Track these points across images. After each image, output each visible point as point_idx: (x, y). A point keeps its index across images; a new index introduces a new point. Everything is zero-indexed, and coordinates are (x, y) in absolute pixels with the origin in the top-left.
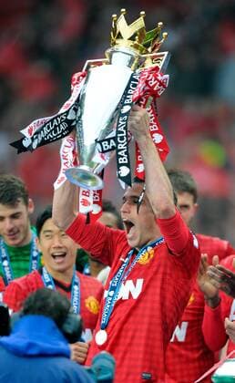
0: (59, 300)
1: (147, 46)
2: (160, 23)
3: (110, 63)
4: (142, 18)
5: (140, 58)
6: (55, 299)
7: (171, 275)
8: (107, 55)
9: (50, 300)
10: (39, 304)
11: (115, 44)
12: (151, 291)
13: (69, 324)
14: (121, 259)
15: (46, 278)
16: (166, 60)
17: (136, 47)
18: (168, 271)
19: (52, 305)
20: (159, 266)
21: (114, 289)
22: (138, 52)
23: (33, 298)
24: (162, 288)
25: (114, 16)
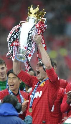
0: (14, 98)
1: (40, 16)
2: (44, 9)
3: (28, 22)
4: (38, 7)
5: (37, 20)
6: (13, 98)
7: (51, 89)
8: (27, 19)
9: (11, 98)
10: (8, 100)
11: (29, 16)
12: (44, 95)
13: (17, 106)
14: (35, 85)
15: (10, 91)
16: (46, 20)
17: (36, 16)
18: (50, 88)
19: (12, 100)
20: (47, 87)
21: (33, 95)
22: (37, 18)
23: (6, 98)
24: (48, 94)
25: (29, 7)
